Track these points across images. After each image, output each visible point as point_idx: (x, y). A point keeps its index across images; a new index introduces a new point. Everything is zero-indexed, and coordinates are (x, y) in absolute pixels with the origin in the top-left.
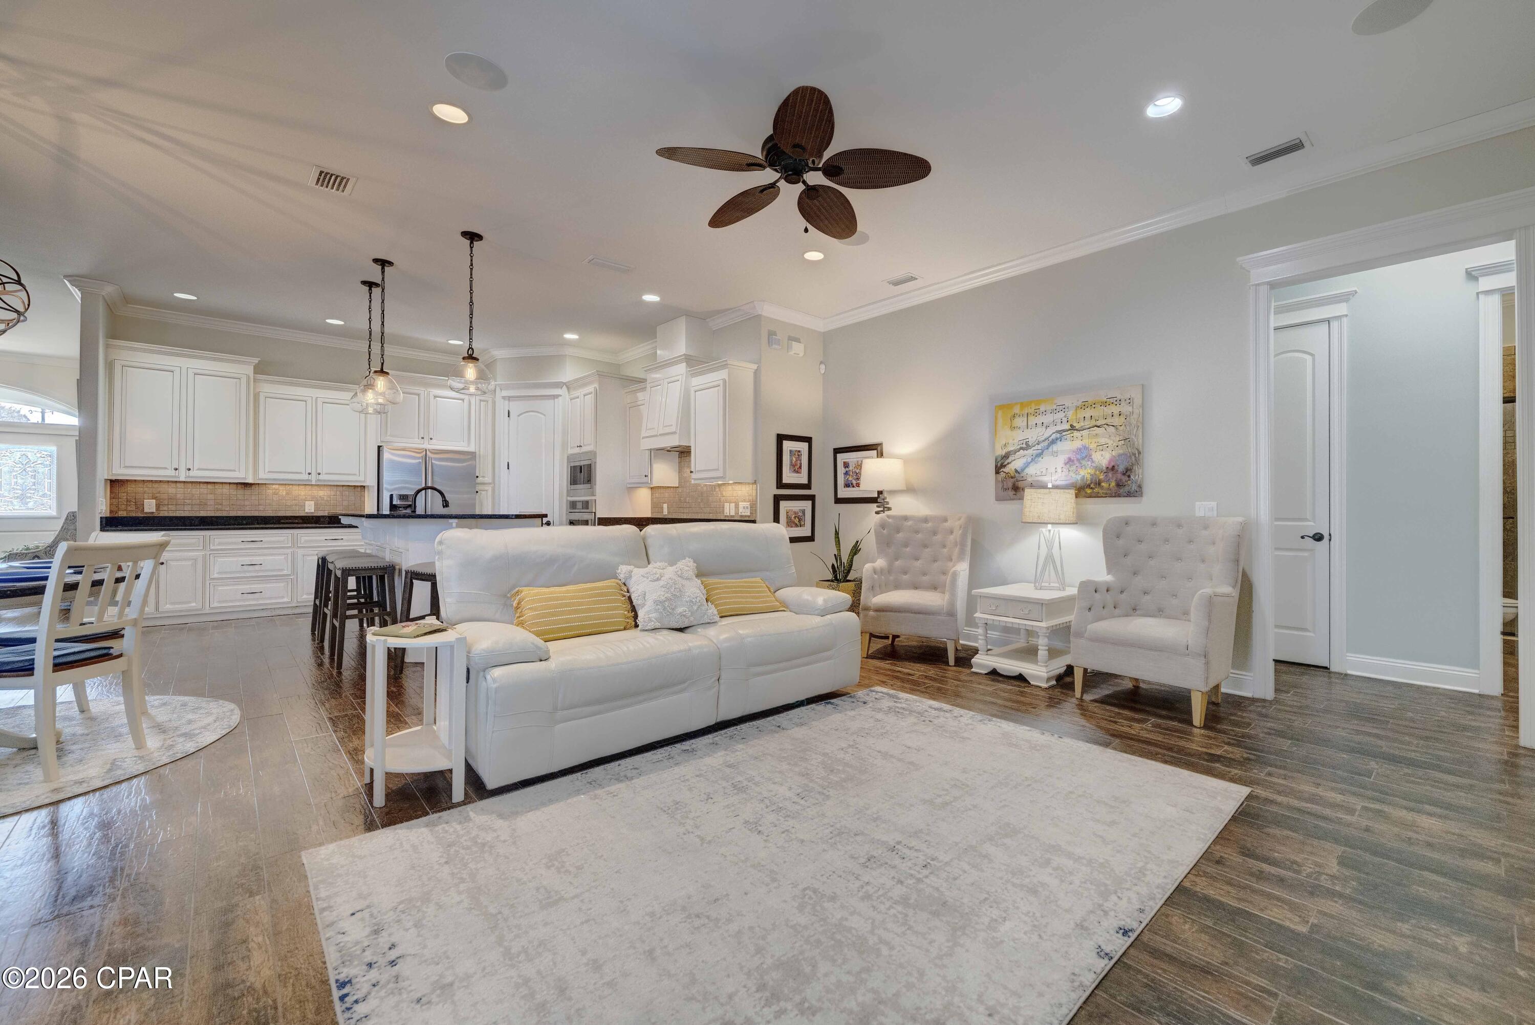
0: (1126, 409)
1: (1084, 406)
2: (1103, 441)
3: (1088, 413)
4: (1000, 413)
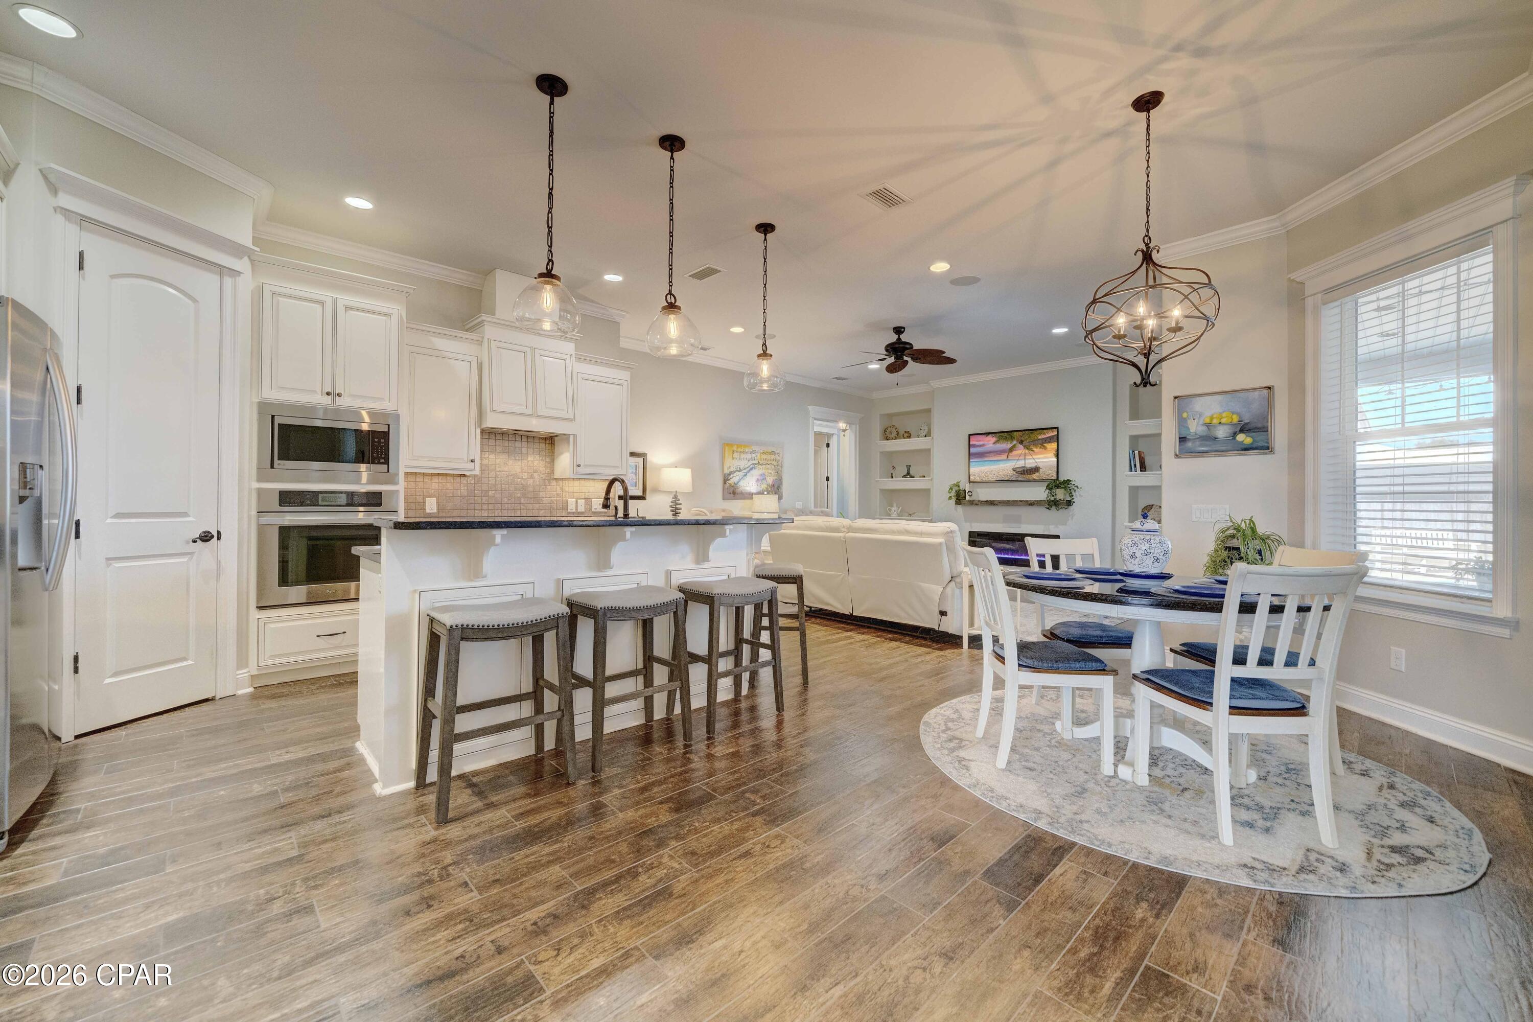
0: (778, 458)
1: (763, 453)
2: (770, 472)
3: (764, 457)
4: (727, 448)
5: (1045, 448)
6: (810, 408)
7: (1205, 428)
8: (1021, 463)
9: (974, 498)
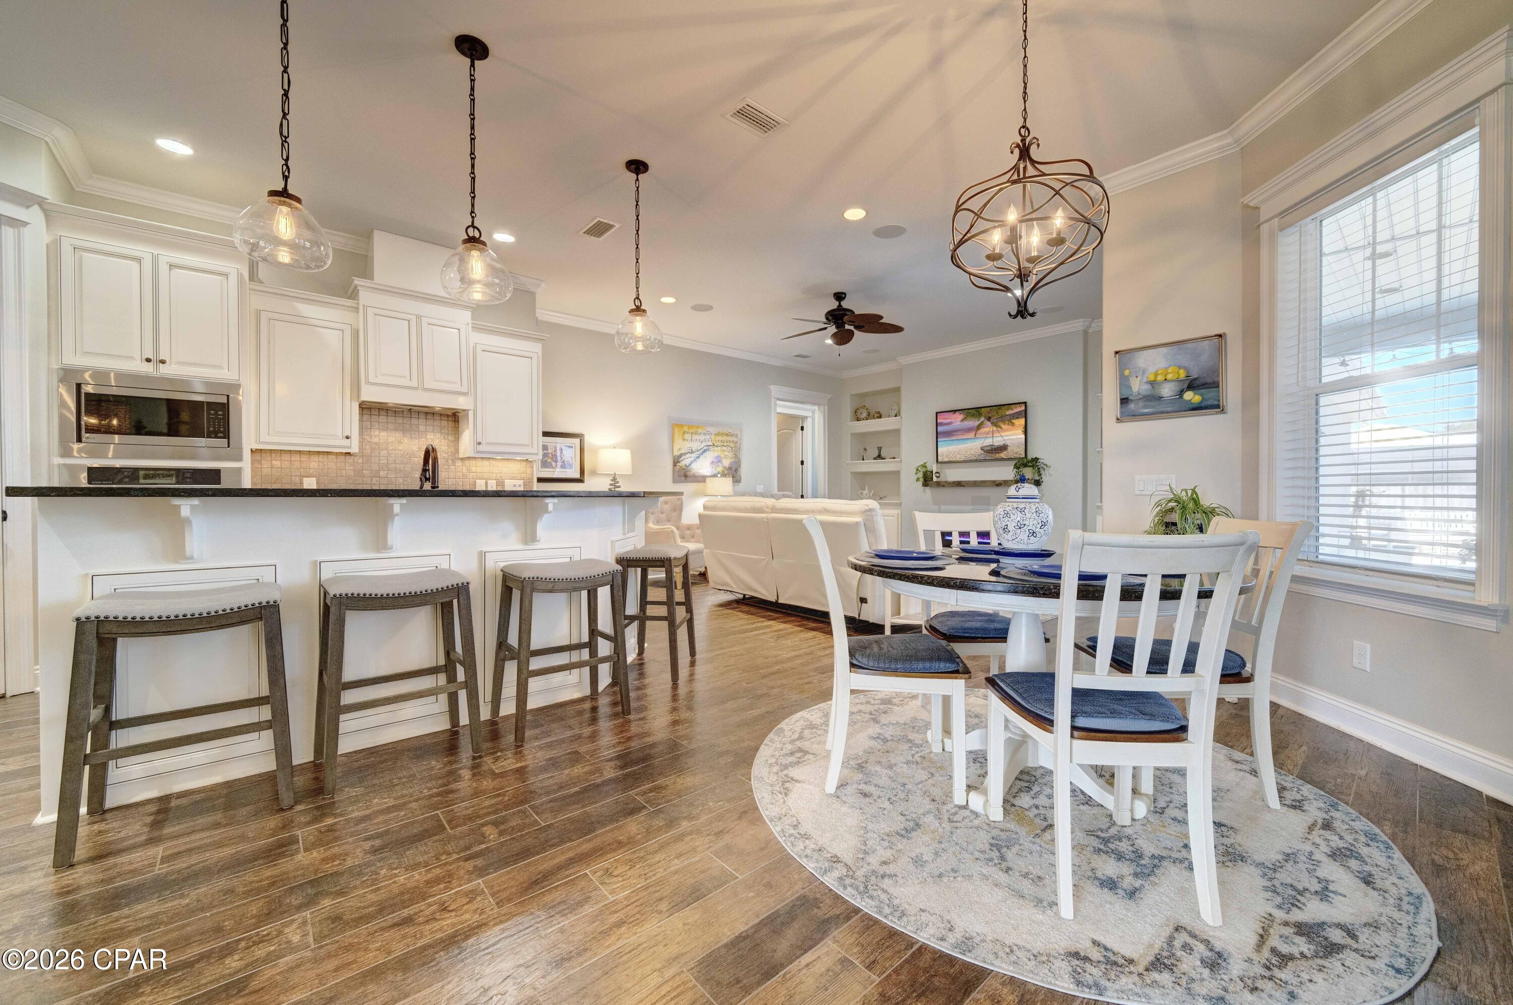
0: (735, 439)
1: (718, 434)
2: (727, 454)
3: (720, 438)
4: (676, 429)
5: (1013, 424)
6: (772, 388)
7: (1148, 387)
8: (988, 442)
9: (942, 479)
